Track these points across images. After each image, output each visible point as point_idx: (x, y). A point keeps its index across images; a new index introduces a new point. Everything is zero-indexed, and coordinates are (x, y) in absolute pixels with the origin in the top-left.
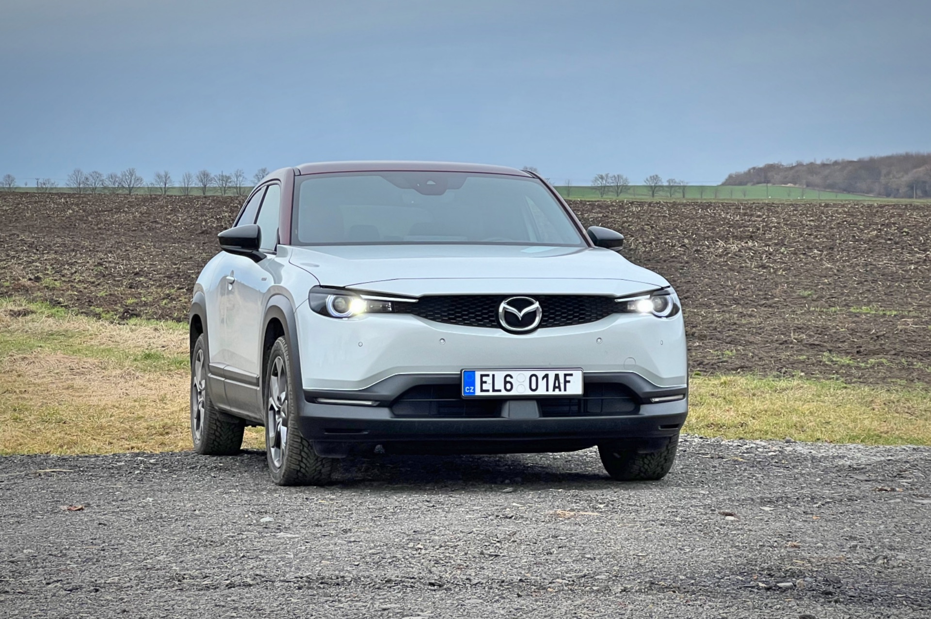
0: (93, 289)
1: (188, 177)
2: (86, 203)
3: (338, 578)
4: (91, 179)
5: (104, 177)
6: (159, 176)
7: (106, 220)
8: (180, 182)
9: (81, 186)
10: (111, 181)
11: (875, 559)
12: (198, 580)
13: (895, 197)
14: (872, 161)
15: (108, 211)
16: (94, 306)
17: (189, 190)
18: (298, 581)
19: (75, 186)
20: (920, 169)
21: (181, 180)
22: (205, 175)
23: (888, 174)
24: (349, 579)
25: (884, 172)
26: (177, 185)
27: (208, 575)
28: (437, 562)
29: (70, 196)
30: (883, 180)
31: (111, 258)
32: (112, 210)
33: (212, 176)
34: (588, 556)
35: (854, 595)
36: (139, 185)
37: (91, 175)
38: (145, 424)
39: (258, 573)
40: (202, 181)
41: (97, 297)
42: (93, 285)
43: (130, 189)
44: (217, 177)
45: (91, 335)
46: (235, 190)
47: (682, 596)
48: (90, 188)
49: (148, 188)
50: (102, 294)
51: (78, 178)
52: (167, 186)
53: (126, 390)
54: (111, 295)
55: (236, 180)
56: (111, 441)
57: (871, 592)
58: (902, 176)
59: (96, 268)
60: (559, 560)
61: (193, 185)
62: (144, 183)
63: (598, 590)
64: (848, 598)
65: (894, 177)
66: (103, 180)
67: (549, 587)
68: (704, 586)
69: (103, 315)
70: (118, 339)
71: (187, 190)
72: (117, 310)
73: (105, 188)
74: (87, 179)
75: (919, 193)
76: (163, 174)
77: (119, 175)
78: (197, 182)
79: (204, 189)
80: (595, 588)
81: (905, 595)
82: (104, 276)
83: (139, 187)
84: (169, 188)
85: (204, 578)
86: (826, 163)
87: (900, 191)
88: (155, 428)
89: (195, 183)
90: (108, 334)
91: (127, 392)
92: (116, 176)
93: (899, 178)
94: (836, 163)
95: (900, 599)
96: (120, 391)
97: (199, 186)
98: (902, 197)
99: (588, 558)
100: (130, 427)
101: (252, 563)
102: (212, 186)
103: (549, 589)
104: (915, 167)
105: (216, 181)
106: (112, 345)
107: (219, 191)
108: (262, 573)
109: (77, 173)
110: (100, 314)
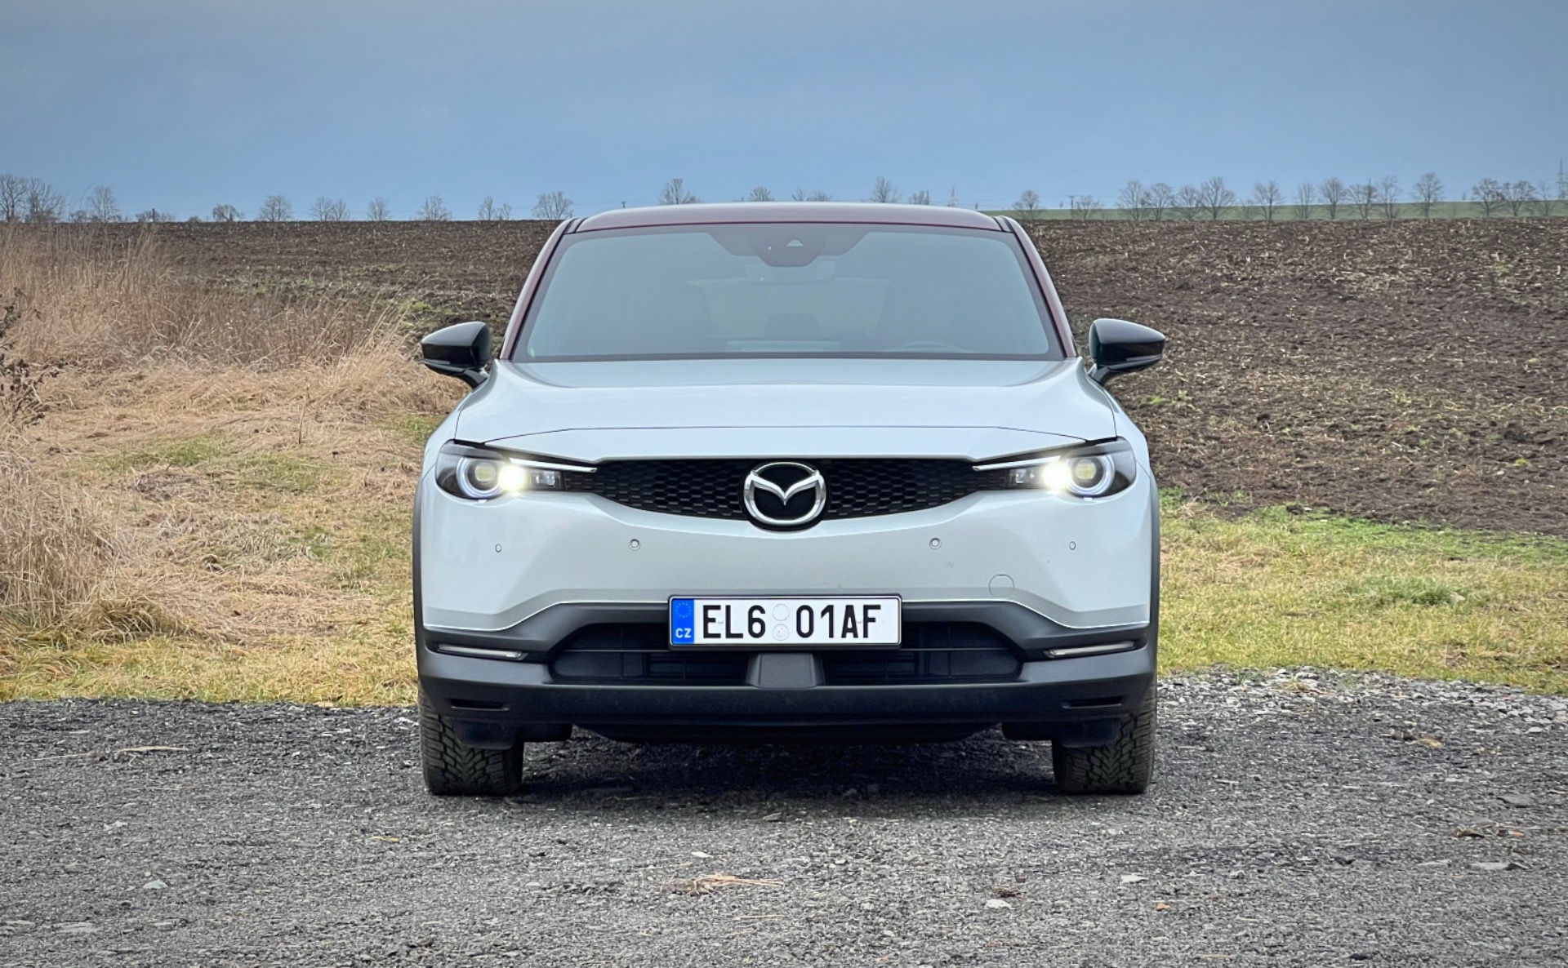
1: (1308, 190)
4: (1154, 195)
5: (1175, 192)
6: (1260, 189)
8: (1295, 198)
9: (1139, 207)
10: (1185, 198)
17: (1309, 209)
19: (1130, 206)
21: (1296, 194)
22: (1335, 186)
26: (1289, 202)
29: (1121, 223)
33: (1346, 186)
36: (1229, 204)
37: (1155, 190)
40: (1329, 196)
43: (1215, 211)
44: (1353, 188)
46: (1383, 210)
48: (1153, 209)
49: (1244, 208)
51: (1135, 194)
52: (1273, 204)
55: (1384, 192)
61: (1315, 203)
62: (1238, 200)
66: (1172, 197)
71: (1306, 209)
73: (1176, 209)
74: (1148, 195)
76: (1266, 185)
77: (1198, 188)
78: (1322, 196)
79: (1333, 208)
83: (1229, 208)
84: (1276, 208)
89: (1318, 199)
92: (1193, 191)
97: (1325, 203)
102: (1345, 202)
105: (1352, 195)
107: (1358, 211)
109: (1133, 186)
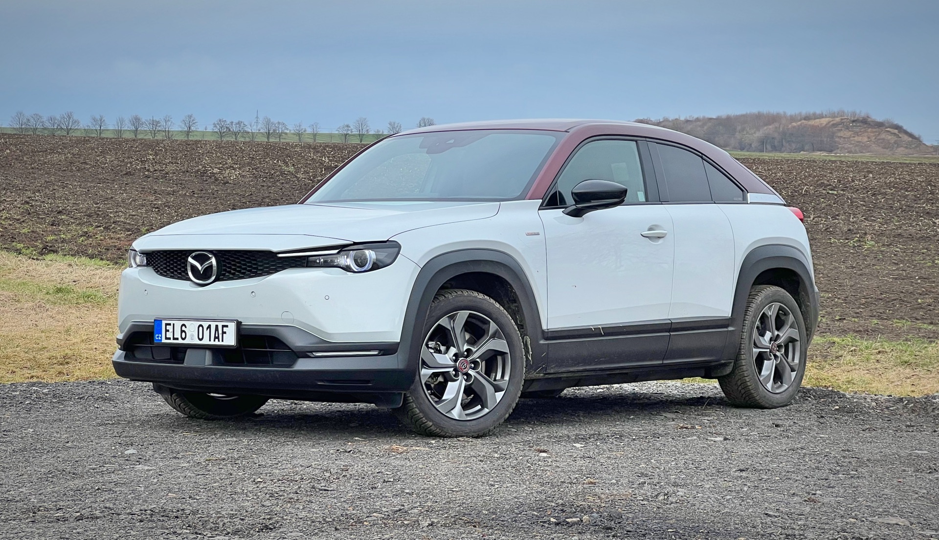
0: (18, 226)
1: (121, 121)
2: (23, 143)
3: (178, 511)
4: (32, 120)
5: (45, 119)
6: (94, 120)
7: (39, 160)
8: (114, 125)
9: (23, 127)
10: (50, 123)
11: (657, 496)
12: (52, 512)
13: (748, 151)
14: (729, 118)
15: (43, 151)
16: (16, 242)
17: (122, 132)
18: (142, 514)
19: (18, 126)
20: (771, 127)
21: (115, 123)
22: (137, 119)
23: (743, 130)
24: (188, 512)
25: (739, 128)
26: (111, 128)
27: (61, 507)
28: (272, 495)
29: (10, 136)
30: (738, 135)
31: (38, 196)
32: (46, 151)
33: (143, 120)
34: (407, 491)
35: (631, 530)
36: (76, 127)
37: (33, 117)
38: (47, 354)
39: (107, 505)
40: (134, 125)
41: (20, 233)
42: (18, 222)
43: (68, 131)
44: (147, 121)
45: (9, 269)
46: (164, 134)
47: (481, 530)
48: (31, 128)
49: (85, 129)
50: (25, 231)
51: (21, 119)
52: (102, 128)
53: (36, 321)
54: (33, 232)
55: (165, 124)
56: (14, 370)
57: (647, 526)
58: (755, 133)
59: (23, 206)
60: (381, 494)
61: (126, 128)
62: (81, 125)
63: (408, 525)
64: (625, 532)
65: (747, 133)
66: (43, 122)
67: (366, 521)
68: (503, 521)
69: (24, 250)
70: (34, 274)
72: (36, 246)
73: (45, 129)
74: (28, 120)
75: (769, 147)
76: (98, 117)
77: (58, 117)
78: (130, 125)
80: (406, 522)
81: (675, 530)
82: (29, 214)
83: (77, 129)
84: (103, 130)
85: (58, 510)
86: (688, 119)
87: (753, 146)
88: (56, 358)
89: (128, 126)
90: (25, 269)
91: (36, 323)
92: (55, 119)
93: (752, 134)
94: (698, 120)
95: (670, 533)
96: (30, 322)
97: (132, 129)
98: (754, 151)
99: (407, 493)
100: (34, 357)
101: (106, 496)
102: (142, 129)
103: (365, 523)
104: (766, 125)
105: (146, 125)
106: (28, 279)
107: (150, 134)
108: (111, 506)
109: (19, 115)
110: (21, 250)
